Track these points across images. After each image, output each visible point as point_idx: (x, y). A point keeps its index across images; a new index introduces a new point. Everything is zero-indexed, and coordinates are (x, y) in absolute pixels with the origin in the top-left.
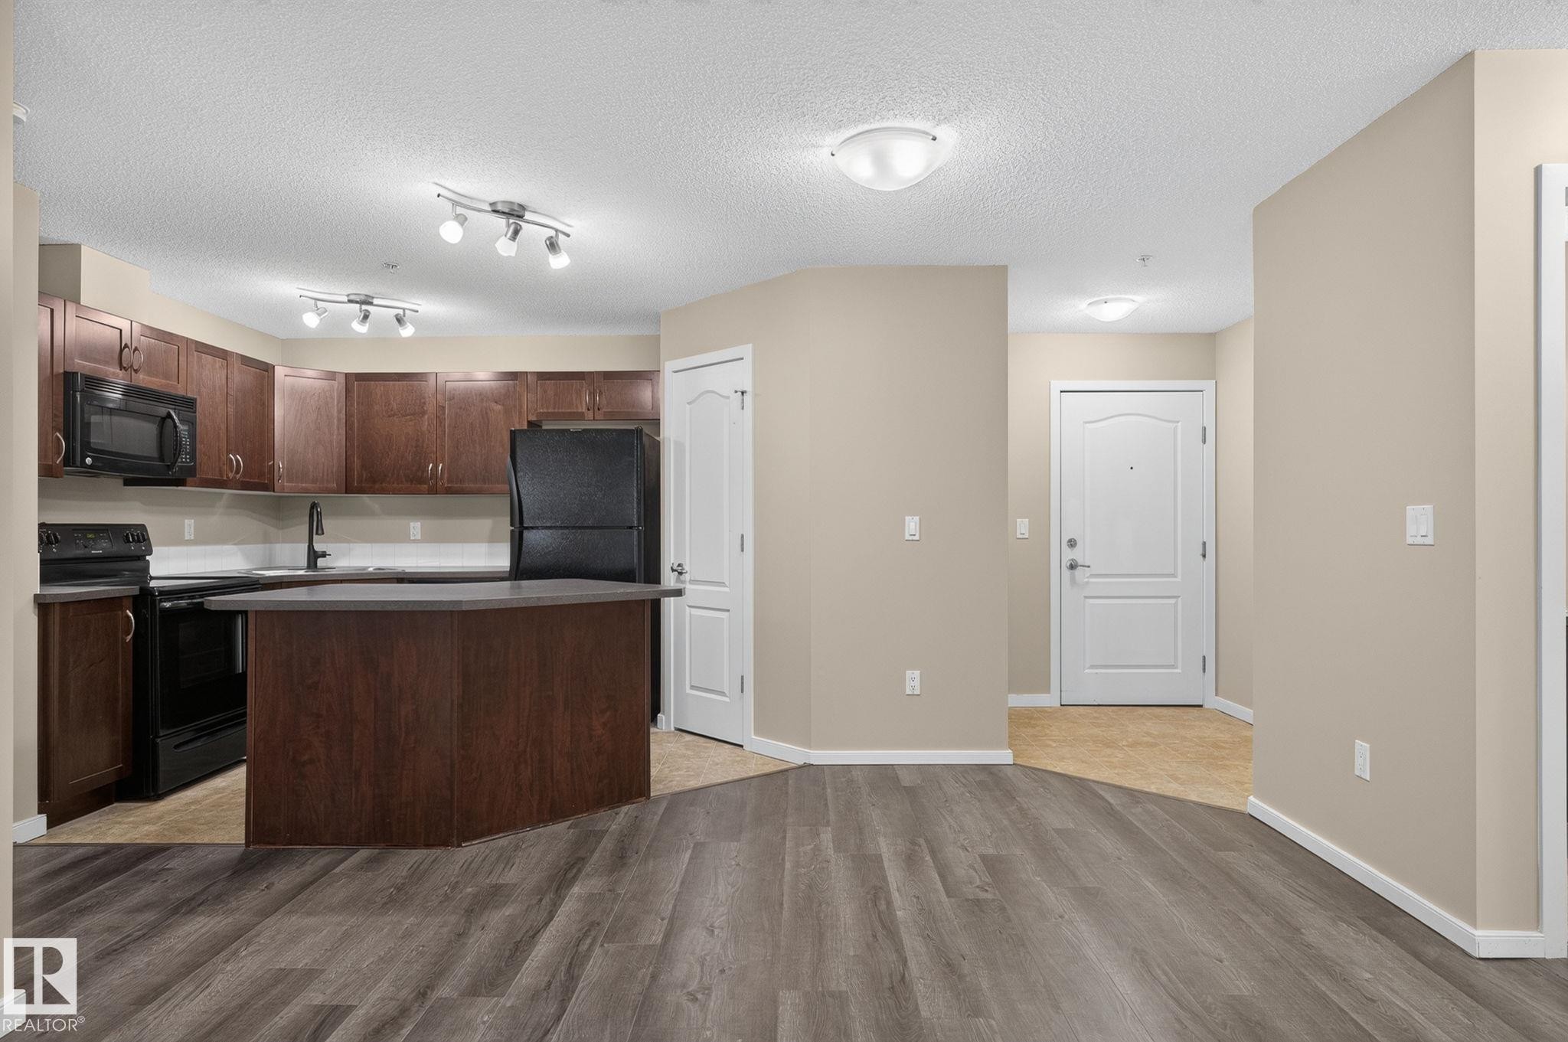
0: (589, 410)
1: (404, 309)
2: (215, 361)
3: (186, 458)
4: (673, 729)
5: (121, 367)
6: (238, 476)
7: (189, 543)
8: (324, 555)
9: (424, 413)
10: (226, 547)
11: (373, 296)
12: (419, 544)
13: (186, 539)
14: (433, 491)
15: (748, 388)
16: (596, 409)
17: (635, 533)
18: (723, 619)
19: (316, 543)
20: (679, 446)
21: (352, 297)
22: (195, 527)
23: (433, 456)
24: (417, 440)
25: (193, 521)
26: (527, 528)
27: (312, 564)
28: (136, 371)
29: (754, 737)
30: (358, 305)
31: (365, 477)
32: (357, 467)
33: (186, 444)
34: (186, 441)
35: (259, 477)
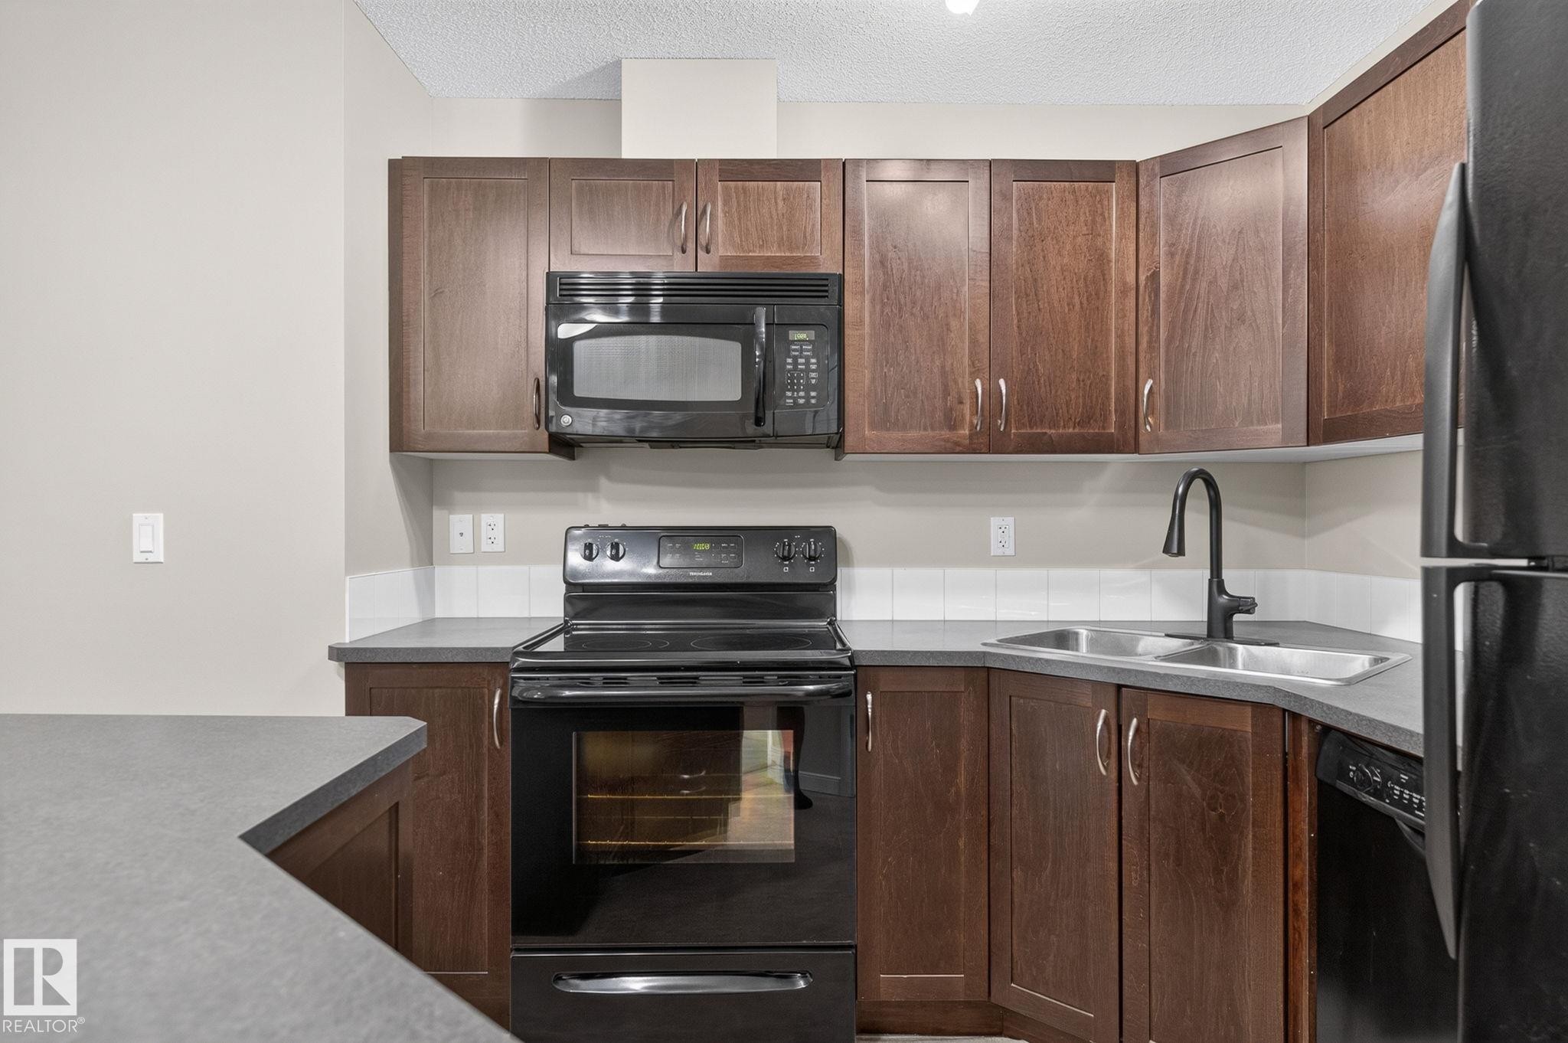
5: (676, 247)
6: (1002, 424)
7: (1003, 561)
13: (992, 553)
22: (1018, 530)
25: (1012, 518)
27: (1220, 627)
28: (706, 248)
31: (1340, 394)
32: (1326, 365)
33: (808, 370)
34: (807, 363)
35: (1086, 420)
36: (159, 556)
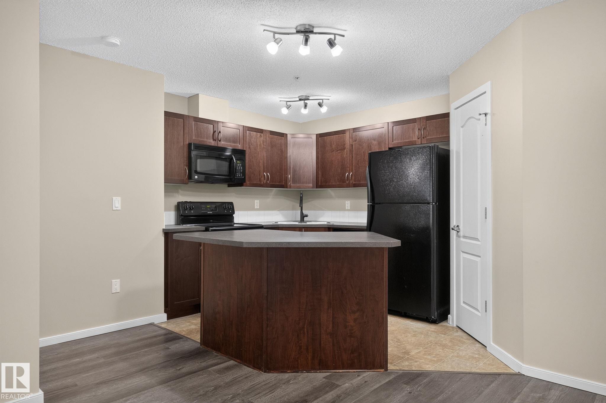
0: (418, 139)
1: (322, 99)
2: (257, 135)
3: (240, 175)
4: (455, 326)
5: (214, 140)
6: (268, 182)
7: (257, 210)
8: (307, 216)
9: (344, 149)
10: (273, 212)
11: (309, 95)
12: (349, 212)
13: (255, 208)
14: (348, 186)
15: (488, 111)
16: (422, 138)
17: (431, 206)
18: (477, 261)
19: (304, 210)
20: (458, 153)
21: (300, 98)
22: (259, 203)
23: (348, 169)
24: (342, 162)
25: (258, 201)
26: (377, 204)
27: (302, 219)
28: (220, 141)
29: (492, 343)
30: (303, 101)
31: (323, 181)
32: (320, 176)
33: (240, 169)
34: (240, 168)
35: (279, 182)
36: (119, 208)
